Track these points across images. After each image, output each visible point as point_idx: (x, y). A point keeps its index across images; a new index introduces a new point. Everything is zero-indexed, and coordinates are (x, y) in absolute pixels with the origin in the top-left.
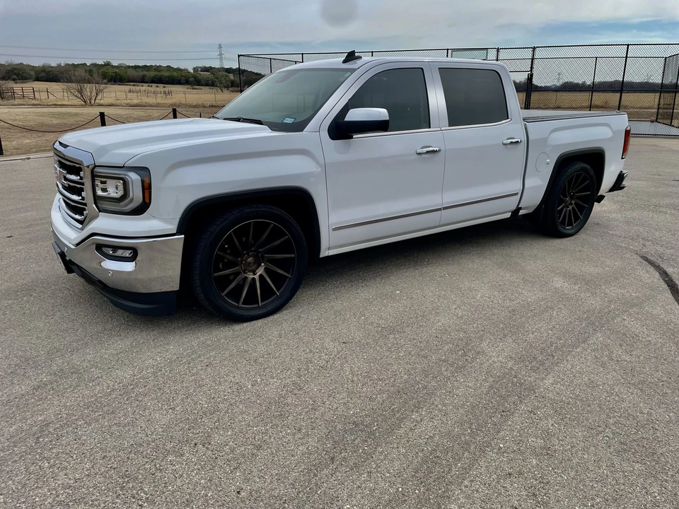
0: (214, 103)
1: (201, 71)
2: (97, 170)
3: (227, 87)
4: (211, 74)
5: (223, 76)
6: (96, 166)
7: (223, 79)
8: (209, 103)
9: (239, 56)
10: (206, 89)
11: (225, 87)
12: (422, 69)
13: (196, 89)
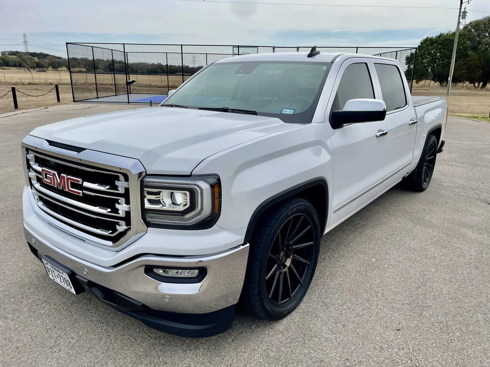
0: (32, 81)
1: (9, 55)
2: (147, 179)
3: (34, 68)
4: (18, 56)
5: (29, 58)
6: (147, 175)
7: (28, 61)
8: (27, 81)
9: (67, 44)
10: (14, 69)
11: (31, 68)
12: (366, 64)
13: (5, 69)
